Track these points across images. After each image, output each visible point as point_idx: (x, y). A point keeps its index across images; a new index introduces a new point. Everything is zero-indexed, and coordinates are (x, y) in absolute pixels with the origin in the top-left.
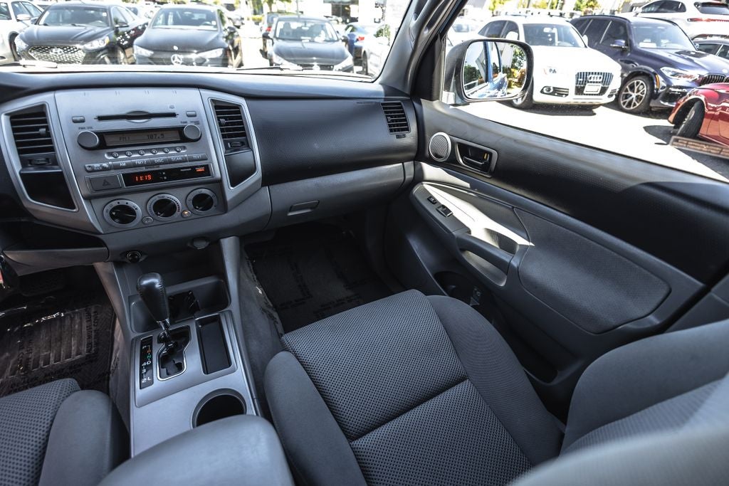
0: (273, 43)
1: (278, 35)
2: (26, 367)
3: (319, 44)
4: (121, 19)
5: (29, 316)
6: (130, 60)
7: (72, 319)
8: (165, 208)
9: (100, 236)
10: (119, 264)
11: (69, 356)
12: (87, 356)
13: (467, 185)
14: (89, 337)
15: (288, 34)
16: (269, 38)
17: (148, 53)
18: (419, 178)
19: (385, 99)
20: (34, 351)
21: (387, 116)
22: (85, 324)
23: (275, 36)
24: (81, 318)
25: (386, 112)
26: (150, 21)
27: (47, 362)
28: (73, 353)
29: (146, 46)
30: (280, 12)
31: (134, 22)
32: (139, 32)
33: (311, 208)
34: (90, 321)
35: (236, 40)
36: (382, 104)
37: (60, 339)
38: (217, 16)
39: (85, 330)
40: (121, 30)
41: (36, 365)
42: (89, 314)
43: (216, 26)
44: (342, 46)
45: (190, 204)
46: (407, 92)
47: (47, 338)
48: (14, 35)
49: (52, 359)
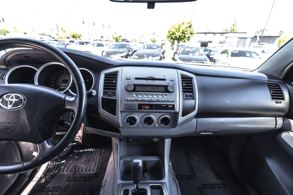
0: (178, 55)
1: (180, 53)
2: (75, 170)
3: (197, 56)
4: (131, 48)
7: (95, 153)
11: (89, 171)
12: (96, 173)
14: (99, 164)
15: (184, 52)
16: (177, 53)
17: (137, 57)
20: (80, 163)
21: (270, 90)
22: (99, 157)
23: (179, 53)
24: (98, 154)
26: (139, 48)
27: (82, 171)
28: (92, 170)
29: (137, 55)
30: (182, 45)
31: (134, 49)
32: (135, 51)
34: (100, 156)
35: (165, 55)
37: (89, 161)
38: (160, 46)
39: (98, 160)
40: (131, 50)
41: (78, 171)
42: (101, 153)
43: (159, 50)
44: (206, 57)
47: (85, 159)
48: (103, 51)
49: (84, 170)
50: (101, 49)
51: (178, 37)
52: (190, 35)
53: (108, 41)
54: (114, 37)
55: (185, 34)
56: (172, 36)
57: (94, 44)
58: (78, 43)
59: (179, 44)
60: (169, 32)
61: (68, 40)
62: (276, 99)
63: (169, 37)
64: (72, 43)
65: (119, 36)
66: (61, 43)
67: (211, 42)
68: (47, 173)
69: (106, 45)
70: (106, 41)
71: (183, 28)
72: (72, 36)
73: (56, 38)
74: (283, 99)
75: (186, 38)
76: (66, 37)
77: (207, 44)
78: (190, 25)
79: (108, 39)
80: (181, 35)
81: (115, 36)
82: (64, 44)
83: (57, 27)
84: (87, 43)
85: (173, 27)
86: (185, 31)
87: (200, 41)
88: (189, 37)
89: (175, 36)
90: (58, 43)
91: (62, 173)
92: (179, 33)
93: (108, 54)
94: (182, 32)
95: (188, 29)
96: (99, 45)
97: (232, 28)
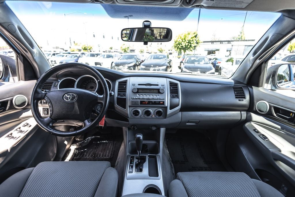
0: (184, 64)
2: (95, 156)
3: (202, 65)
4: (139, 58)
5: (99, 140)
6: (138, 69)
7: (109, 144)
8: (148, 113)
9: (128, 119)
10: (129, 129)
11: (105, 156)
12: (110, 158)
13: (279, 127)
14: (112, 152)
15: (190, 61)
16: (183, 63)
17: (144, 67)
18: (249, 119)
19: (234, 85)
20: (98, 151)
21: (235, 92)
22: (112, 147)
23: (185, 62)
24: (111, 145)
25: (234, 90)
26: (146, 58)
27: (100, 156)
28: (107, 155)
29: (144, 65)
30: (188, 54)
31: (142, 59)
32: (143, 61)
33: (196, 123)
35: (171, 63)
36: (233, 87)
37: (105, 150)
38: (167, 56)
39: (111, 149)
40: (138, 61)
41: (97, 156)
42: (114, 144)
43: (166, 59)
44: (212, 66)
45: (155, 113)
46: (245, 83)
47: (102, 148)
48: (113, 62)
49: (101, 155)
50: (110, 60)
51: (184, 47)
52: (196, 45)
53: (117, 52)
54: (122, 48)
55: (191, 43)
56: (178, 45)
57: (104, 55)
58: (90, 55)
59: (186, 53)
60: (176, 42)
61: (80, 53)
62: (238, 98)
63: (176, 47)
64: (84, 55)
65: (127, 47)
66: (73, 55)
67: (218, 50)
68: (74, 157)
69: (115, 56)
70: (115, 51)
71: (189, 38)
72: (83, 48)
73: (69, 51)
74: (245, 98)
75: (192, 47)
76: (77, 49)
77: (215, 52)
78: (195, 34)
79: (117, 50)
80: (187, 44)
81: (124, 48)
82: (76, 56)
83: (70, 41)
84: (97, 55)
85: (180, 38)
86: (191, 41)
87: (207, 50)
88: (195, 47)
89: (181, 45)
90: (71, 56)
91: (85, 157)
92: (185, 42)
93: (117, 65)
94: (188, 41)
95: (194, 39)
96: (109, 56)
97: (239, 36)
